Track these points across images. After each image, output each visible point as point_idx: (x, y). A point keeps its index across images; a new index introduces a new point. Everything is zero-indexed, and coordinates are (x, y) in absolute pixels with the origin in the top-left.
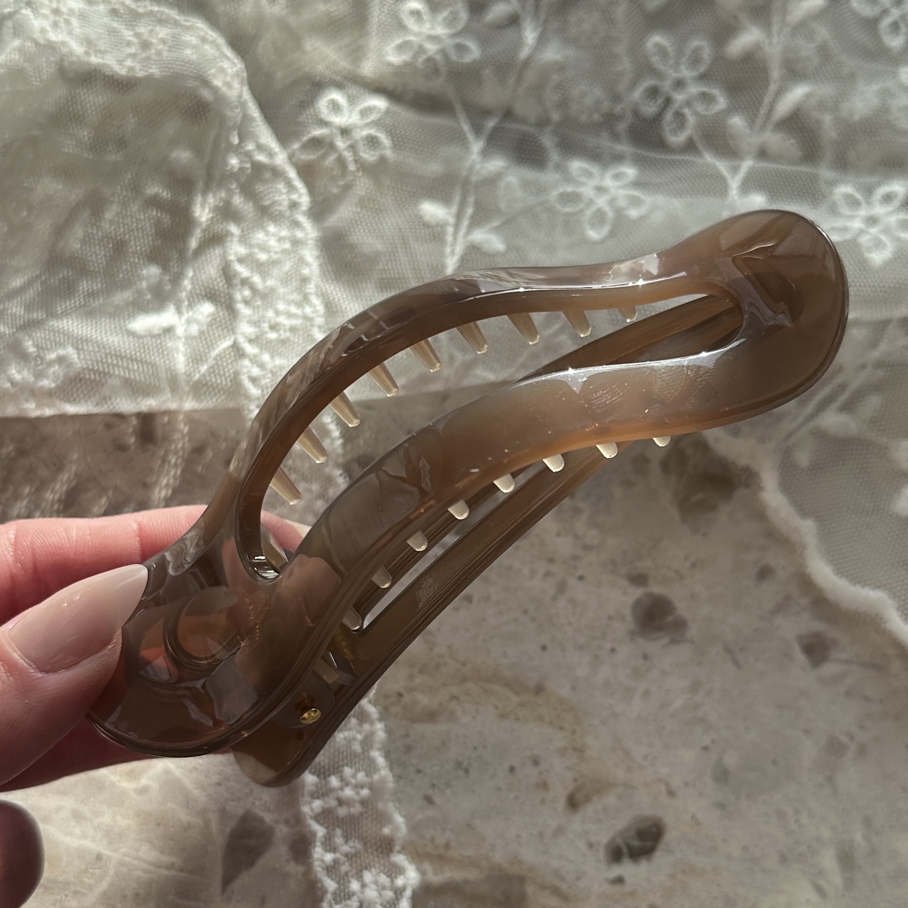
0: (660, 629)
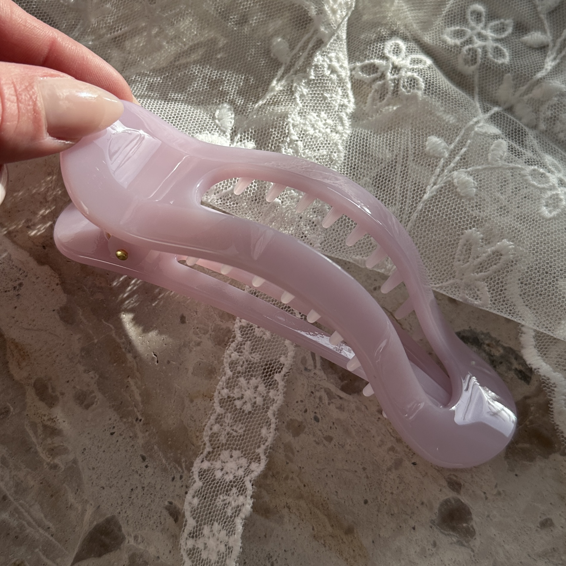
0: (454, 529)
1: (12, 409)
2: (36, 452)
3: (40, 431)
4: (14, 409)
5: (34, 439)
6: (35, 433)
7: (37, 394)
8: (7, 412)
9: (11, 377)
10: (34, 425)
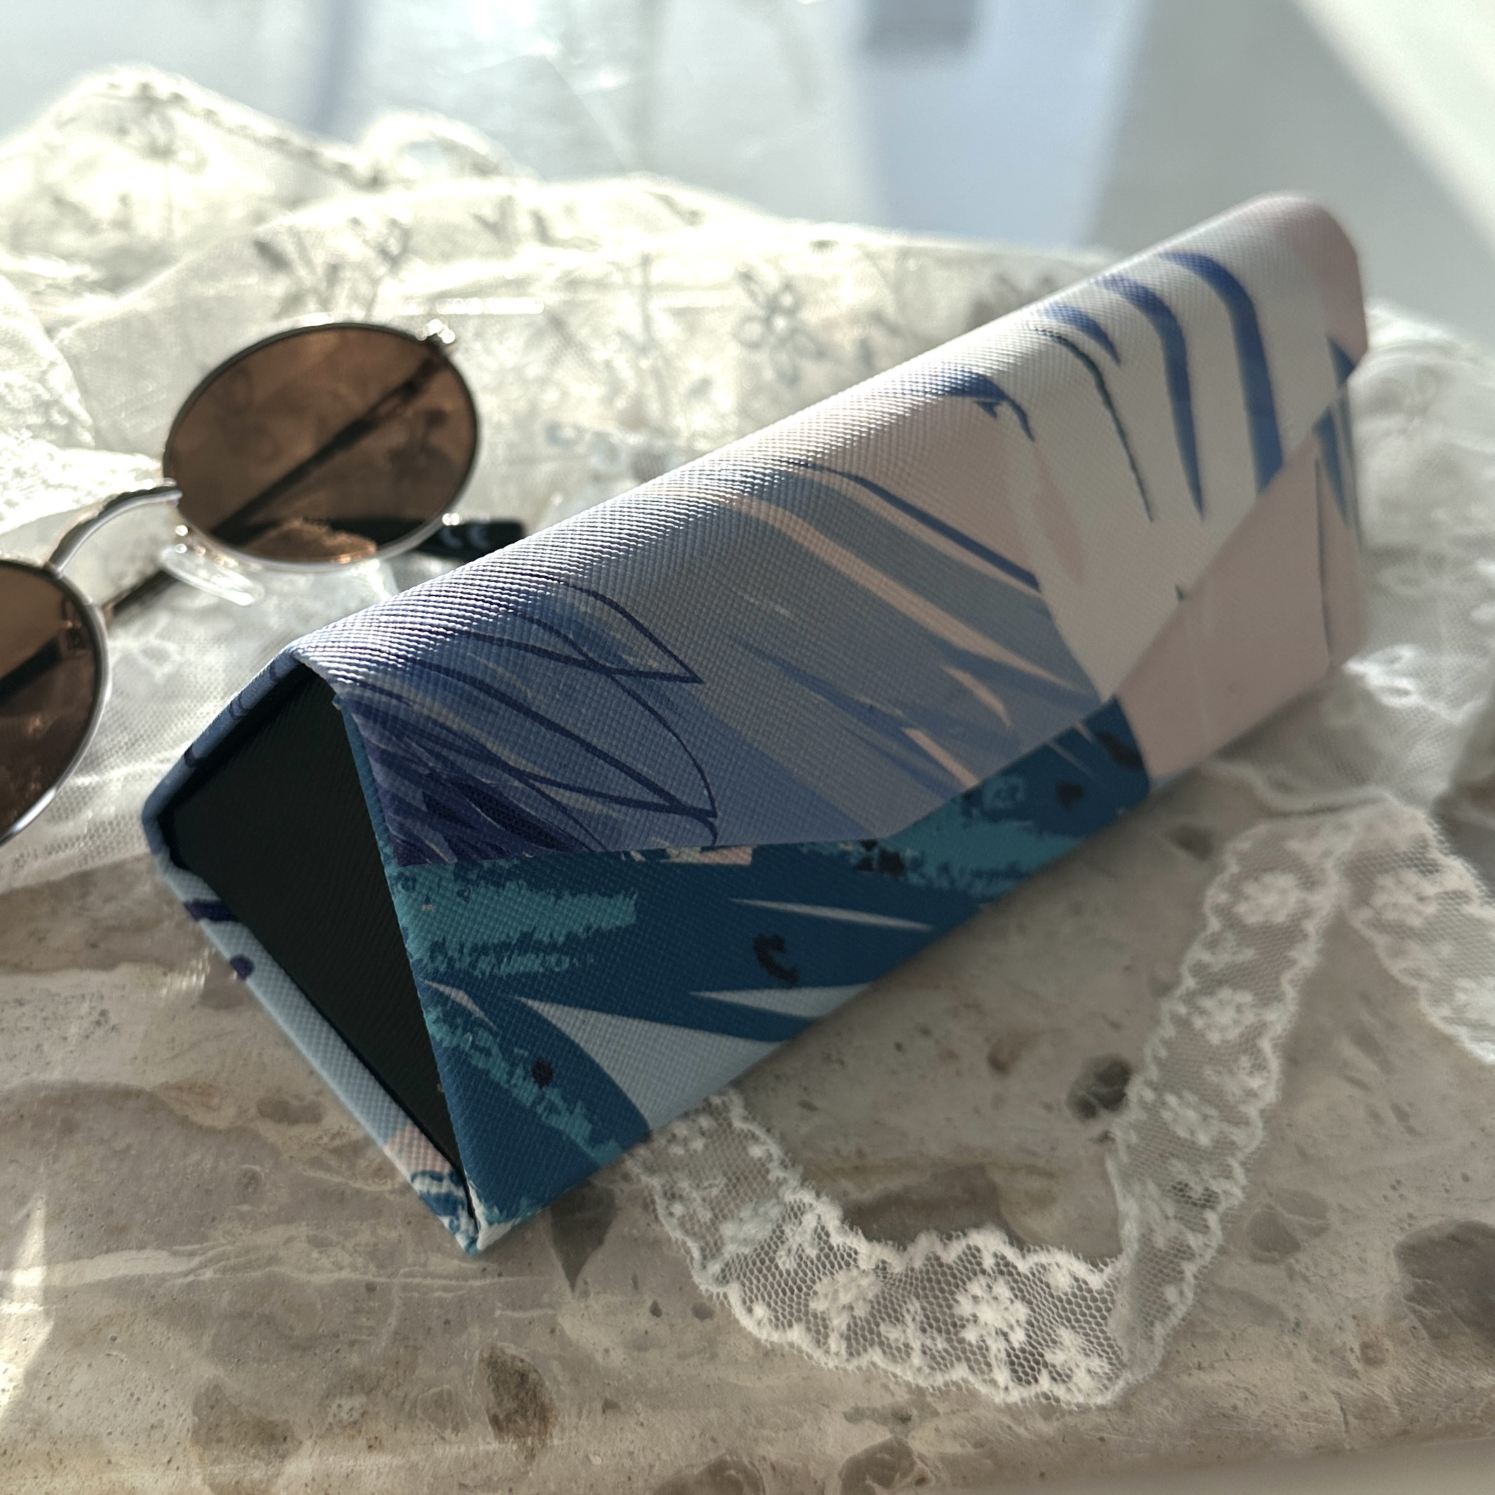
1: (257, 1168)
2: (358, 1192)
3: (334, 1163)
4: (262, 1165)
5: (337, 1179)
6: (329, 1169)
7: (280, 1121)
8: (253, 1178)
9: (211, 1131)
10: (316, 1162)
